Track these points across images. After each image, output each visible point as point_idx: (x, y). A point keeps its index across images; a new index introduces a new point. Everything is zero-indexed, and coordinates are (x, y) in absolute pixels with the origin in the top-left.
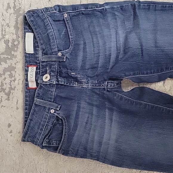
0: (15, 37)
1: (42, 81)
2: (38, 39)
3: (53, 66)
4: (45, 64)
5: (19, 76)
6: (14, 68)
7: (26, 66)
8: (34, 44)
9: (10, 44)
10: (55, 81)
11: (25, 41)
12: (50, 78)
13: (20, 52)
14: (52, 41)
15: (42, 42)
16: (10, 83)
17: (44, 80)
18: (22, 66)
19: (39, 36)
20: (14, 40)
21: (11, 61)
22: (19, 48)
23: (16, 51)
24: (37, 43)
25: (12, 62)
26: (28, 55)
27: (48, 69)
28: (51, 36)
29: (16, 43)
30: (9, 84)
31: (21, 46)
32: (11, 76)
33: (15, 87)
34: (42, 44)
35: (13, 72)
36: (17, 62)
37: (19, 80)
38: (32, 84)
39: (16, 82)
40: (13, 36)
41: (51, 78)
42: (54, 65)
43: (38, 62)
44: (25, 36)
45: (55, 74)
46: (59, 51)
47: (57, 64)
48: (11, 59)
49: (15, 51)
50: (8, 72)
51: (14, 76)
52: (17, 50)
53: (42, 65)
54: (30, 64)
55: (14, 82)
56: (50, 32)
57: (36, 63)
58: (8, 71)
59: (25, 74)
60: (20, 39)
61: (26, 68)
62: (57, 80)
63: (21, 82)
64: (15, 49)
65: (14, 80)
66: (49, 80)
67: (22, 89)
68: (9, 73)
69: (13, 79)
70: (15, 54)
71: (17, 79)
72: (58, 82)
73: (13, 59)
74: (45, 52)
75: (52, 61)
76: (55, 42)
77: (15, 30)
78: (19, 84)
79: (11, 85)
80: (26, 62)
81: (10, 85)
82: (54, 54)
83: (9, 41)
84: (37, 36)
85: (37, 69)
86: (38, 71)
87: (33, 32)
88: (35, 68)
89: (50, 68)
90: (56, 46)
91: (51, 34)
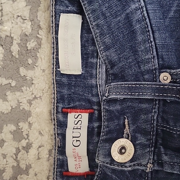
0: (28, 27)
1: (108, 160)
2: (95, 32)
3: (143, 117)
4: (118, 107)
5: (40, 137)
6: (26, 115)
7: (60, 110)
8: (83, 46)
9: (15, 48)
10: (151, 161)
11: (57, 39)
12: (135, 151)
13: (44, 71)
14: (140, 38)
15: (108, 40)
16: (16, 155)
17: (117, 157)
18: (49, 109)
19: (101, 22)
20: (25, 38)
21: (18, 94)
22: (40, 60)
23: (32, 67)
24: (94, 44)
25: (20, 98)
26: (65, 80)
27: (126, 123)
28: (138, 21)
29: (31, 45)
30: (12, 157)
31: (45, 53)
32: (18, 135)
33: (29, 167)
34: (107, 48)
35: (24, 126)
36: (35, 98)
37: (40, 147)
38: (77, 163)
39: (33, 152)
40: (24, 25)
41: (139, 152)
42: (147, 112)
43: (95, 99)
44: (57, 26)
45: (150, 140)
46: (163, 68)
47: (156, 110)
48: (18, 88)
49: (28, 67)
50: (9, 125)
51: (26, 137)
52: (34, 63)
53: (107, 111)
54: (72, 105)
55: (27, 152)
56: (136, 9)
57: (90, 102)
58: (10, 121)
59: (58, 134)
60: (43, 34)
61: (60, 116)
62: (155, 158)
63: (45, 153)
64: (30, 61)
65: (27, 148)
66: (132, 160)
67: (47, 172)
68: (12, 127)
69: (24, 143)
70: (30, 74)
71: (35, 146)
72: (161, 164)
73: (24, 89)
74: (116, 70)
75: (141, 101)
76: (152, 40)
77: (29, 7)
78: (39, 159)
79: (18, 162)
80: (60, 99)
81: (16, 159)
82: (146, 77)
83: (12, 38)
84: (94, 24)
85: (90, 120)
86: (96, 125)
87: (80, 12)
88: (85, 117)
89: (134, 120)
90: (155, 53)
91: (138, 15)
